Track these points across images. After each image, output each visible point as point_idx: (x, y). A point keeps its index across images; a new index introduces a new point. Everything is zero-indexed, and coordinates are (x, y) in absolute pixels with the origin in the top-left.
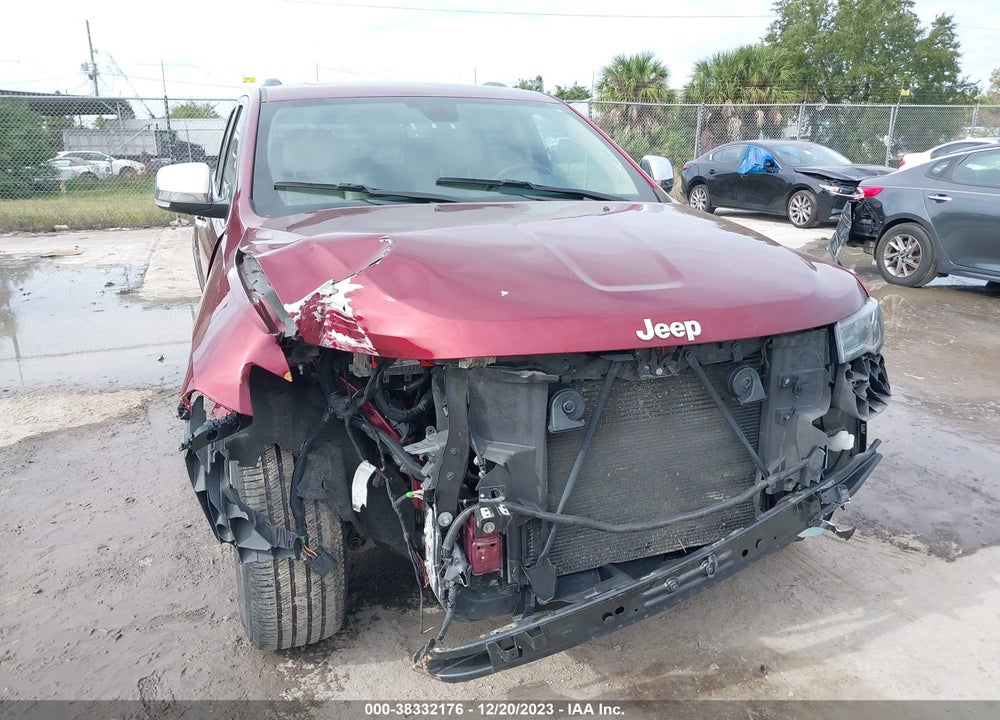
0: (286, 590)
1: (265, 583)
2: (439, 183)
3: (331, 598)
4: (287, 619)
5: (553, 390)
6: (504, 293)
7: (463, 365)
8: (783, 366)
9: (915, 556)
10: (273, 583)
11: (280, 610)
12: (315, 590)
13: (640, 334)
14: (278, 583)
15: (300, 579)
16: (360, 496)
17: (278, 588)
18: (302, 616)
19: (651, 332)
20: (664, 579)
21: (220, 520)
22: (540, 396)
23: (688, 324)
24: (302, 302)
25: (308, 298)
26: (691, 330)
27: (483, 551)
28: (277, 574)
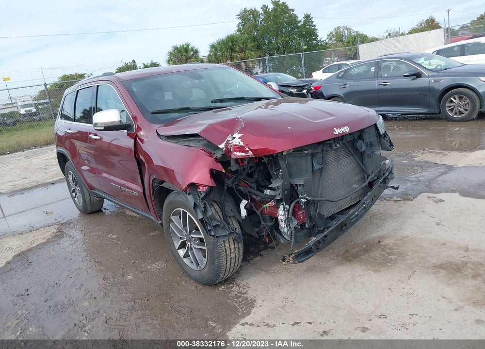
0: (228, 251)
1: (222, 251)
2: (212, 102)
3: (241, 254)
4: (229, 263)
5: (313, 156)
6: (289, 128)
7: (284, 154)
10: (224, 250)
11: (227, 261)
12: (237, 250)
13: (334, 133)
14: (226, 249)
15: (232, 247)
16: (244, 213)
17: (226, 252)
18: (233, 261)
19: (337, 132)
20: (355, 212)
21: (209, 228)
22: (309, 159)
23: (345, 127)
24: (224, 144)
25: (225, 142)
26: (346, 129)
27: (301, 215)
28: (225, 246)
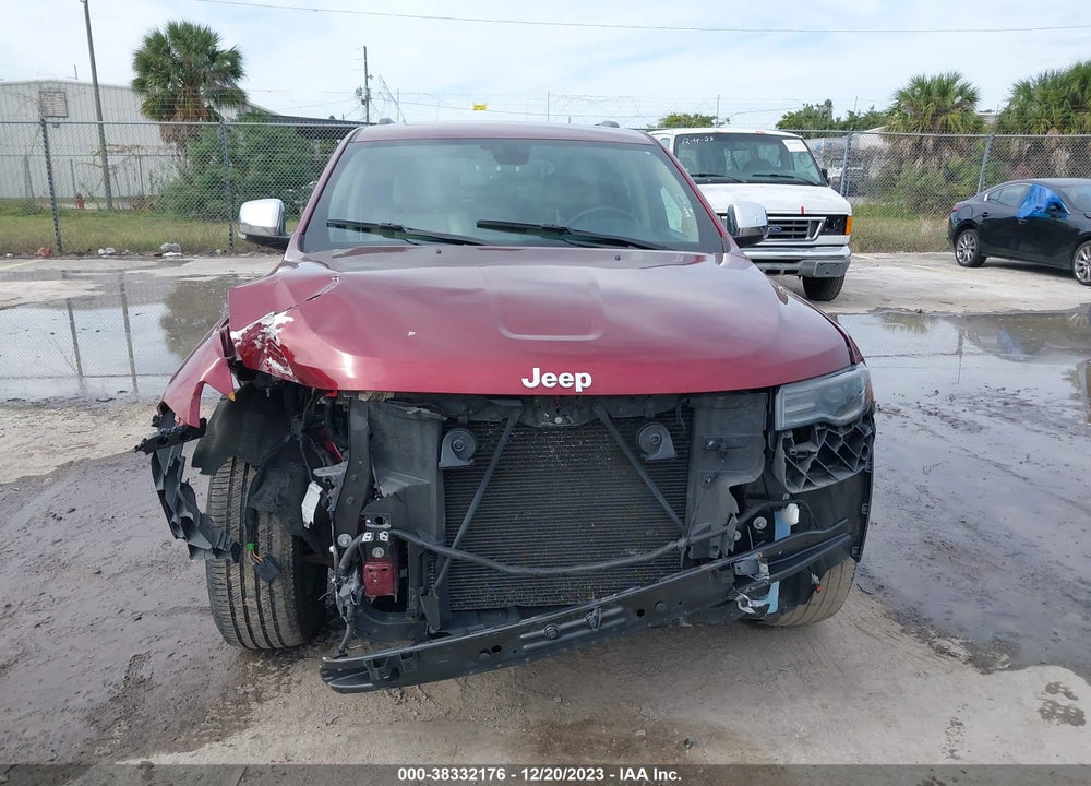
0: (237, 590)
1: (219, 582)
2: (480, 225)
3: (280, 604)
4: (240, 617)
6: (411, 333)
7: (363, 398)
8: (708, 428)
9: (947, 662)
10: (224, 581)
11: (232, 608)
12: (264, 595)
13: (525, 382)
14: (229, 583)
15: (250, 583)
17: (230, 588)
18: (254, 618)
19: (538, 380)
20: (544, 625)
21: (175, 519)
23: (579, 376)
24: (241, 332)
25: (250, 327)
26: (581, 382)
27: (375, 574)
28: (229, 575)
